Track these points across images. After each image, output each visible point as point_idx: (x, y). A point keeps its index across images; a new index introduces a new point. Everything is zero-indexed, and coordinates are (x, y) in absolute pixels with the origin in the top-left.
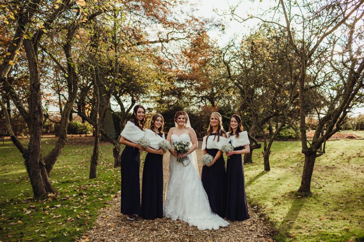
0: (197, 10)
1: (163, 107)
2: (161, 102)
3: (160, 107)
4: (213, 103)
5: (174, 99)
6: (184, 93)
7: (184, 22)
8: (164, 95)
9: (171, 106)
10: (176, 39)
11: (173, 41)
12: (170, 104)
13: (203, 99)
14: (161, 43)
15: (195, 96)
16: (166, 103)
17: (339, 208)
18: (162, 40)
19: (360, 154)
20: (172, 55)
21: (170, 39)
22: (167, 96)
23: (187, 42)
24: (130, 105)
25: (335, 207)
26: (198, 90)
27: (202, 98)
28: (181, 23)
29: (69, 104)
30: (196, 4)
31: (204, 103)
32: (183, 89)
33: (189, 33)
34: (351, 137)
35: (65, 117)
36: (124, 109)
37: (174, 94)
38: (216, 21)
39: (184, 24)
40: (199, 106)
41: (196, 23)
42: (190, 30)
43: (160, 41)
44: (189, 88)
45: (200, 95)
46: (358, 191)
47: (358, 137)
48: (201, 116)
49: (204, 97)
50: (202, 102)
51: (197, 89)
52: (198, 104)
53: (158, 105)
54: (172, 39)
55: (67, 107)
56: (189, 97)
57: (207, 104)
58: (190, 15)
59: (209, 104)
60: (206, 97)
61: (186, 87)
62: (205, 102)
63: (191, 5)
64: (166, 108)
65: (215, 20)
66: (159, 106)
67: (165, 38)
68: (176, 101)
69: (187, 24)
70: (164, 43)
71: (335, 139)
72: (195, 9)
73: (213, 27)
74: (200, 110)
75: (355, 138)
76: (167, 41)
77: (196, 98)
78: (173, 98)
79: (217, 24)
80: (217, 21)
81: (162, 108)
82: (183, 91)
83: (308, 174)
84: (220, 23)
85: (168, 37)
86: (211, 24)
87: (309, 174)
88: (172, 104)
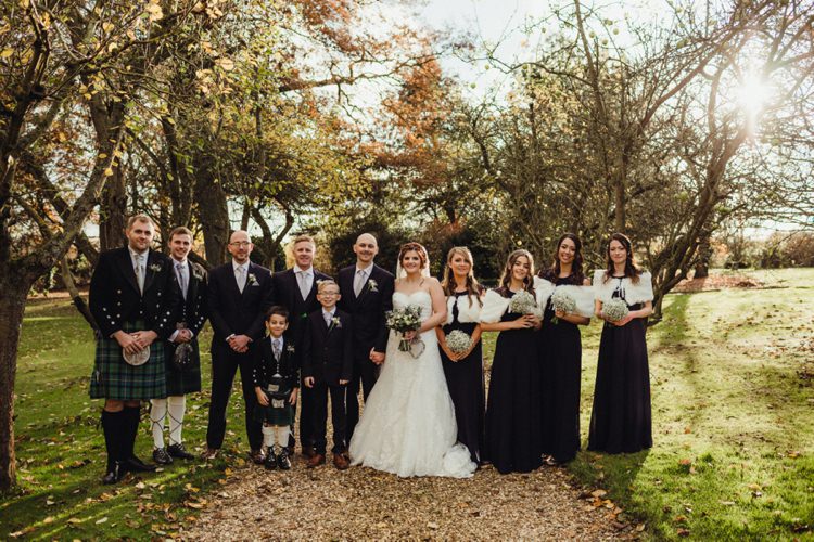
1: (342, 223)
3: (335, 225)
4: (451, 213)
5: (365, 207)
6: (387, 193)
7: (387, 38)
8: (344, 198)
9: (360, 220)
10: (368, 76)
11: (363, 79)
12: (357, 217)
13: (430, 206)
14: (336, 85)
15: (411, 199)
16: (349, 215)
17: (685, 416)
18: (338, 78)
19: (752, 319)
20: (361, 110)
21: (355, 76)
22: (350, 198)
23: (394, 83)
24: (283, 227)
25: (678, 414)
26: (418, 185)
27: (428, 202)
28: (380, 41)
31: (432, 213)
32: (384, 183)
33: (398, 62)
34: (746, 285)
36: (270, 235)
38: (456, 36)
39: (386, 43)
40: (422, 221)
41: (413, 40)
42: (399, 55)
43: (335, 81)
44: (398, 181)
45: (423, 197)
46: (726, 386)
47: (762, 284)
48: (426, 241)
49: (431, 199)
50: (427, 212)
51: (416, 183)
52: (419, 216)
54: (362, 76)
56: (399, 202)
57: (439, 216)
58: (401, 24)
59: (442, 215)
60: (437, 200)
61: (391, 179)
62: (434, 210)
63: (401, 2)
64: (348, 225)
65: (454, 35)
66: (333, 222)
67: (346, 74)
68: (370, 211)
69: (394, 44)
70: (344, 86)
71: (713, 288)
73: (451, 50)
74: (424, 229)
75: (753, 285)
76: (350, 82)
77: (413, 204)
78: (364, 204)
79: (458, 43)
80: (459, 37)
81: (339, 225)
82: (386, 189)
84: (465, 40)
85: (351, 72)
86: (445, 42)
88: (362, 217)
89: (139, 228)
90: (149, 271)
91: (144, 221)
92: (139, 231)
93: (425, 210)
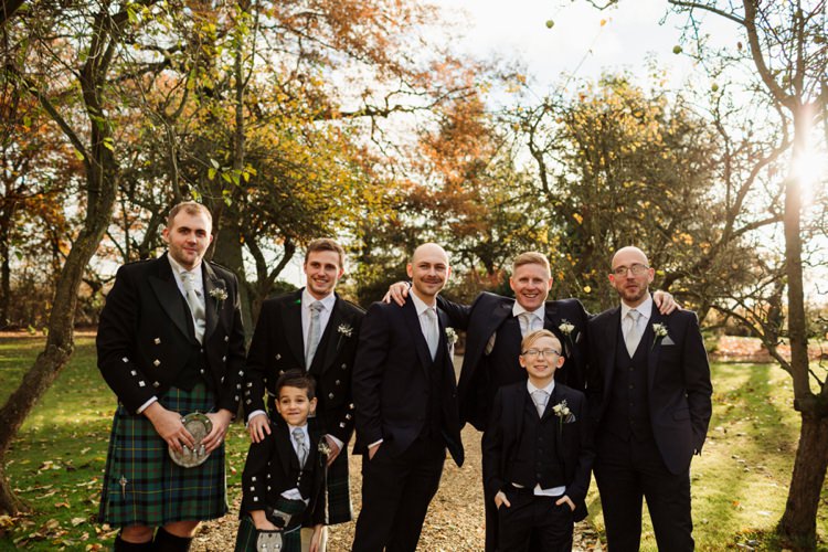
0: (460, 37)
1: (372, 272)
2: (366, 259)
3: (364, 273)
4: (489, 265)
5: (398, 255)
7: (427, 67)
8: (376, 245)
9: (391, 269)
10: (406, 108)
11: (399, 112)
12: (388, 265)
13: (467, 256)
14: (369, 118)
16: (379, 263)
18: (373, 110)
20: (396, 147)
21: (391, 107)
22: (381, 246)
23: (433, 116)
24: (281, 258)
26: (456, 233)
27: (465, 253)
28: (420, 70)
29: (86, 241)
30: (456, 24)
31: (469, 264)
32: (419, 230)
33: (438, 95)
35: (69, 279)
36: (266, 268)
37: (397, 241)
38: (504, 67)
39: (426, 74)
40: (457, 272)
41: (456, 72)
42: (439, 88)
43: (368, 112)
44: (434, 229)
45: (461, 247)
48: (461, 295)
49: (468, 250)
50: (464, 263)
51: (454, 231)
52: (455, 267)
53: (359, 268)
54: (397, 107)
55: (79, 250)
57: (476, 268)
58: (442, 49)
59: (479, 267)
60: (474, 250)
61: (426, 227)
62: (471, 260)
63: (444, 24)
64: (378, 273)
65: (502, 65)
66: (362, 270)
68: (402, 259)
69: (435, 74)
72: (454, 34)
73: (497, 82)
74: (459, 281)
76: (385, 114)
78: (397, 252)
79: (506, 75)
80: (507, 67)
81: (368, 273)
82: (420, 237)
83: (811, 478)
84: (513, 72)
85: (387, 103)
86: (491, 73)
87: (816, 478)
88: (394, 265)
89: (185, 224)
90: (210, 300)
91: (192, 213)
92: (185, 230)
93: (462, 261)
